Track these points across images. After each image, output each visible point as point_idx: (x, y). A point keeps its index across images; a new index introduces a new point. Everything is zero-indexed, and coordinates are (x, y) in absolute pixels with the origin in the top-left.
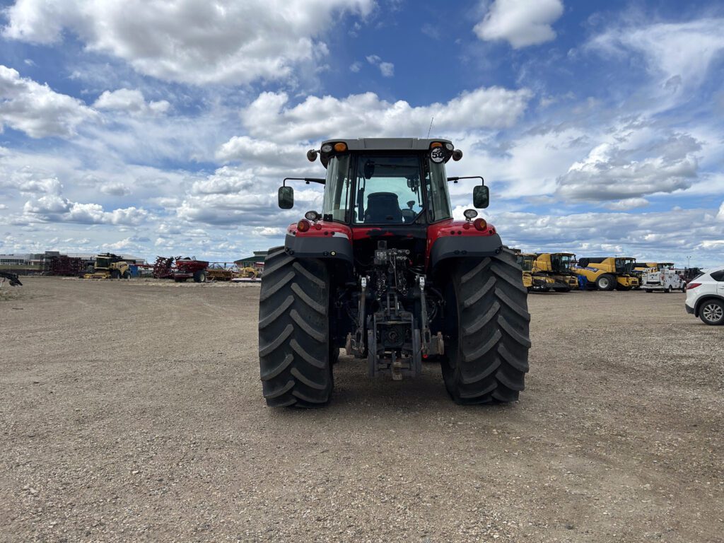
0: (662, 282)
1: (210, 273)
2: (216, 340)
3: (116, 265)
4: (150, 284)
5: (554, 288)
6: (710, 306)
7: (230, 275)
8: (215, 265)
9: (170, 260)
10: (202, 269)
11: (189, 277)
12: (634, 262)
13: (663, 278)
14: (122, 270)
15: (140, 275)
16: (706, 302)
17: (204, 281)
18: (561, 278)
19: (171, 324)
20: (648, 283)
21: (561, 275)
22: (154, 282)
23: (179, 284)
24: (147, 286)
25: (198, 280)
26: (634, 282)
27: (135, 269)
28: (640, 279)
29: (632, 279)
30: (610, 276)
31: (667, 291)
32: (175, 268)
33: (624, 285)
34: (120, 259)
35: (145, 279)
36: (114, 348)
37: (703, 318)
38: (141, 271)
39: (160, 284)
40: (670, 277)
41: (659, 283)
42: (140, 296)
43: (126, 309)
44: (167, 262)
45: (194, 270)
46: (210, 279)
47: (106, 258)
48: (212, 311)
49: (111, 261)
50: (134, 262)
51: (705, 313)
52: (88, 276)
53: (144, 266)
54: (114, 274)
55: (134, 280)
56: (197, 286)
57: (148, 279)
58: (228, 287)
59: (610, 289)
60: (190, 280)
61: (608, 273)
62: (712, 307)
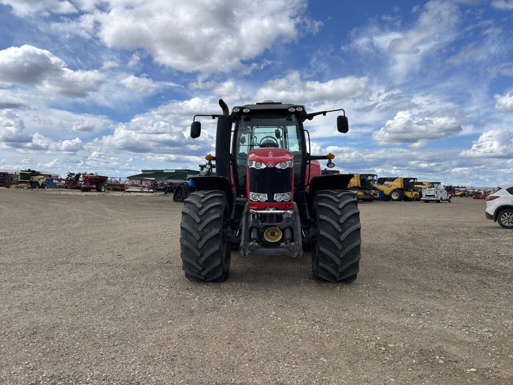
0: (436, 195)
1: (109, 185)
2: (115, 242)
3: (36, 178)
4: (62, 193)
5: (362, 199)
6: (506, 214)
7: (124, 187)
8: (113, 179)
9: (78, 175)
10: (102, 182)
11: (93, 188)
12: (416, 181)
13: (436, 192)
14: (41, 182)
15: (54, 186)
16: (503, 211)
17: (104, 192)
18: (367, 192)
19: (76, 225)
20: (426, 196)
21: (367, 190)
22: (65, 191)
23: (85, 193)
24: (60, 195)
25: (99, 190)
26: (416, 195)
27: (50, 181)
28: (421, 193)
29: (415, 193)
30: (399, 190)
31: (438, 201)
32: (81, 181)
33: (409, 197)
34: (38, 174)
35: (58, 189)
36: (19, 250)
37: (500, 223)
38: (55, 183)
39: (70, 193)
40: (441, 192)
41: (434, 196)
42: (53, 202)
43: (39, 212)
44: (76, 177)
45: (97, 183)
46: (109, 189)
47: (28, 173)
48: (111, 214)
49: (32, 175)
50: (50, 176)
51: (502, 219)
52: (13, 186)
53: (58, 180)
54: (34, 185)
55: (50, 190)
56: (99, 195)
57: (61, 189)
58: (123, 196)
59: (399, 200)
60: (94, 190)
61: (398, 189)
62: (508, 214)
